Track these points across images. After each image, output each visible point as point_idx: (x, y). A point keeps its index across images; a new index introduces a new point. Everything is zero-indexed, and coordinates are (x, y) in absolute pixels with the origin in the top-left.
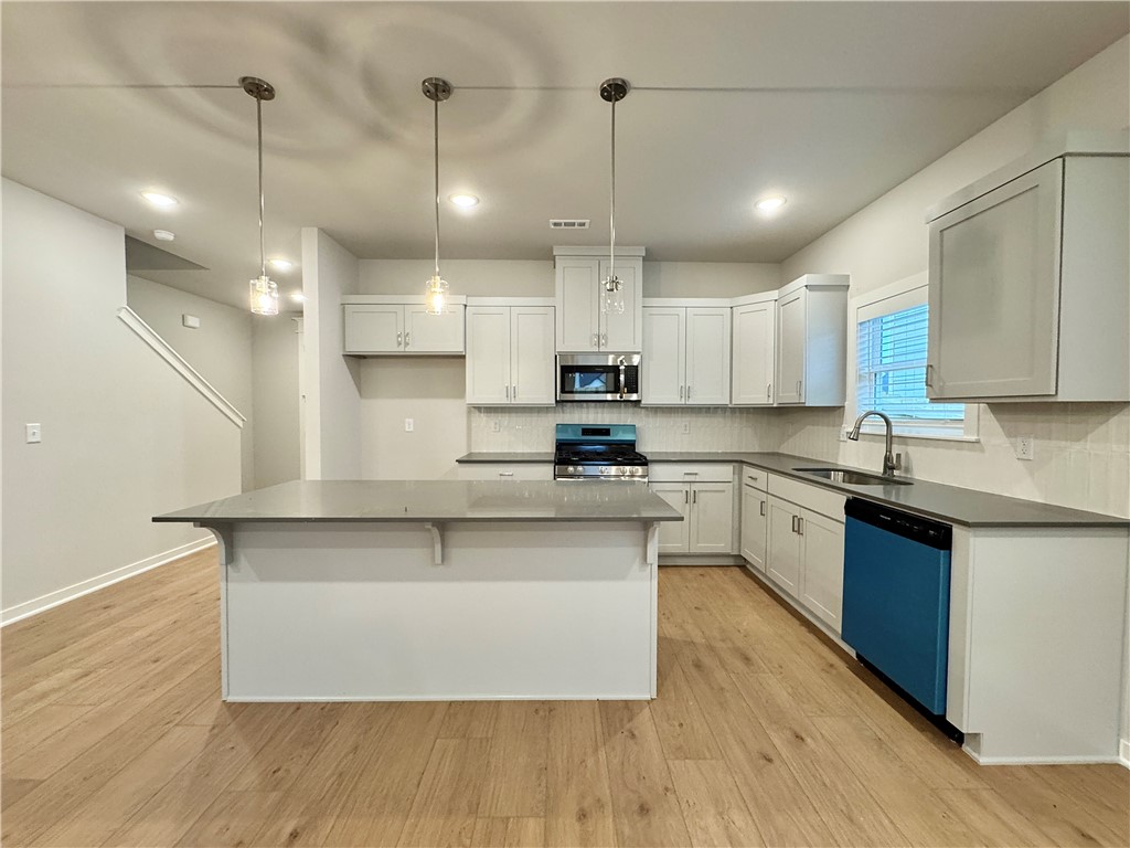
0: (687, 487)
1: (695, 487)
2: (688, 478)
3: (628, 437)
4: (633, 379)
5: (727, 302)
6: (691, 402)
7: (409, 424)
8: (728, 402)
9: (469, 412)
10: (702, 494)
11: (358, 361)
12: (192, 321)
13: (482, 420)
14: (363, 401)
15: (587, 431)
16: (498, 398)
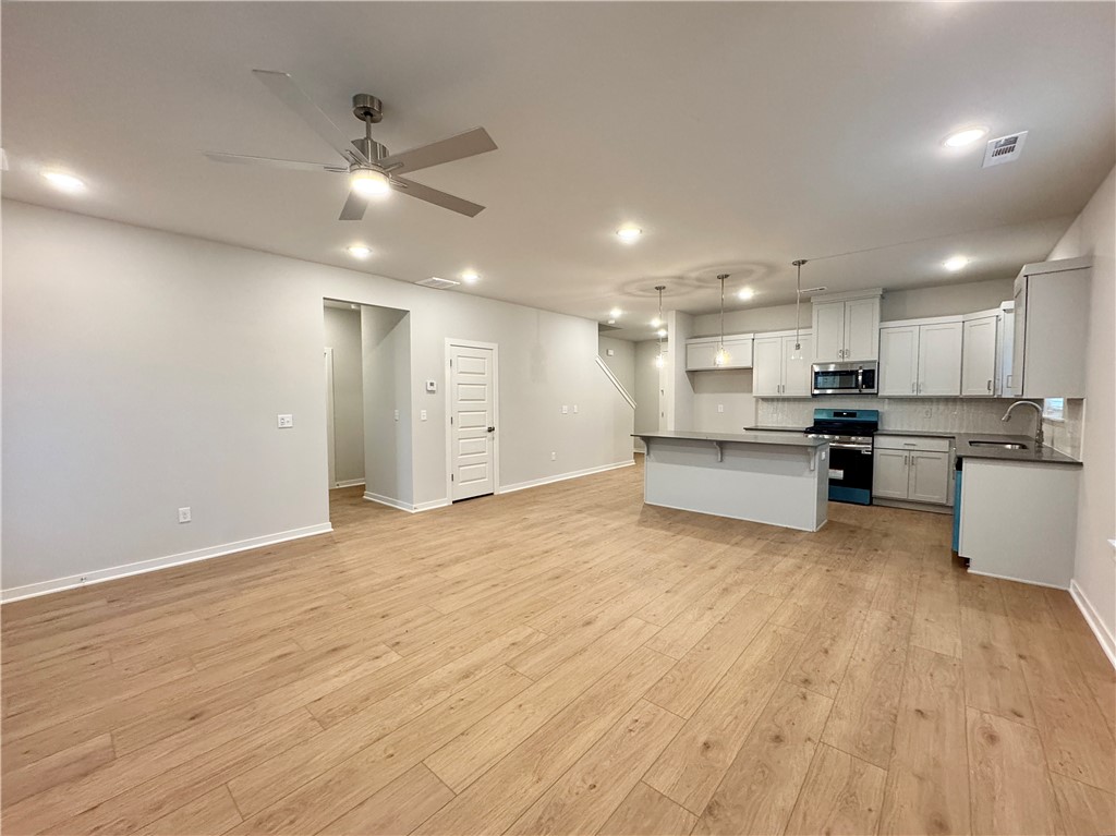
0: (906, 453)
1: (913, 454)
2: (907, 447)
3: (873, 419)
4: (870, 378)
5: (960, 318)
6: (922, 394)
7: (721, 408)
8: (958, 394)
9: (757, 401)
10: (919, 460)
11: (693, 375)
12: (611, 352)
13: (764, 406)
14: (696, 395)
15: (838, 414)
16: (773, 393)
